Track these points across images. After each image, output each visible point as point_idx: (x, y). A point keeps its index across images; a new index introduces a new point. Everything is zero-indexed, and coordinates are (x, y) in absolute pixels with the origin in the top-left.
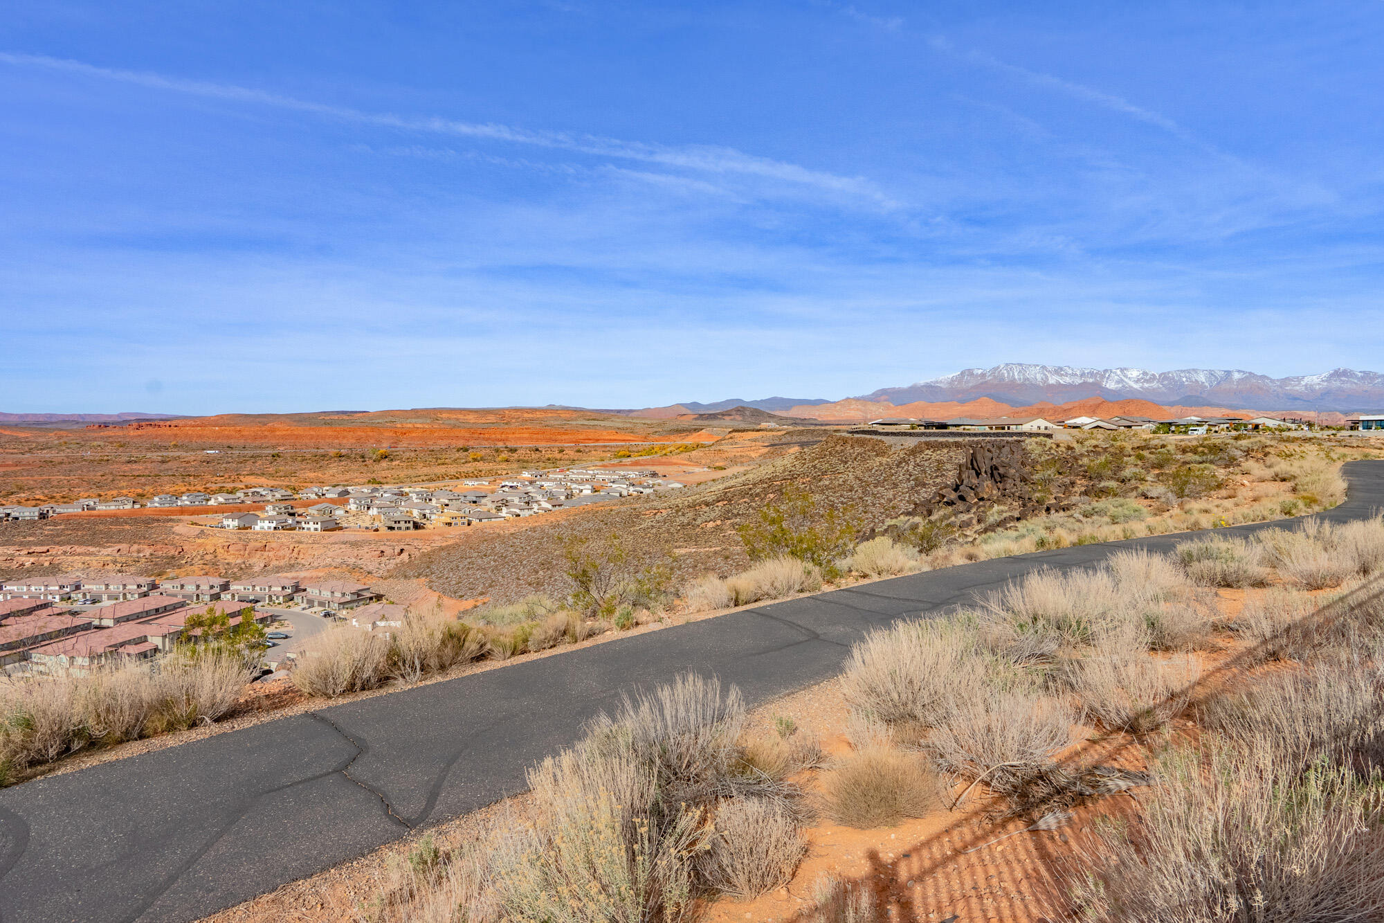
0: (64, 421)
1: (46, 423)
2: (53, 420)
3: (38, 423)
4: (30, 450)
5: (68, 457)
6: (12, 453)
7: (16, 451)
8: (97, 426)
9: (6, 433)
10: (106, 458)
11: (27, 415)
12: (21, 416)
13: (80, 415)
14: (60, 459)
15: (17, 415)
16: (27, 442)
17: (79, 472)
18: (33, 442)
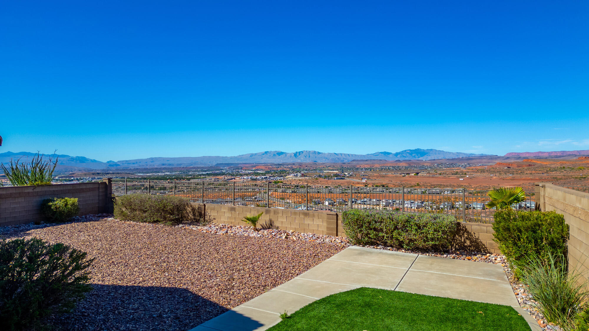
0: (569, 155)
1: (560, 157)
2: (565, 155)
3: (556, 157)
4: (547, 172)
5: (564, 175)
6: (539, 173)
7: (540, 172)
8: (584, 157)
9: (538, 163)
10: (584, 176)
11: (552, 152)
12: (549, 153)
13: (578, 151)
14: (560, 177)
15: (547, 152)
16: (545, 167)
17: (569, 184)
18: (549, 167)
